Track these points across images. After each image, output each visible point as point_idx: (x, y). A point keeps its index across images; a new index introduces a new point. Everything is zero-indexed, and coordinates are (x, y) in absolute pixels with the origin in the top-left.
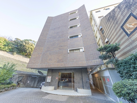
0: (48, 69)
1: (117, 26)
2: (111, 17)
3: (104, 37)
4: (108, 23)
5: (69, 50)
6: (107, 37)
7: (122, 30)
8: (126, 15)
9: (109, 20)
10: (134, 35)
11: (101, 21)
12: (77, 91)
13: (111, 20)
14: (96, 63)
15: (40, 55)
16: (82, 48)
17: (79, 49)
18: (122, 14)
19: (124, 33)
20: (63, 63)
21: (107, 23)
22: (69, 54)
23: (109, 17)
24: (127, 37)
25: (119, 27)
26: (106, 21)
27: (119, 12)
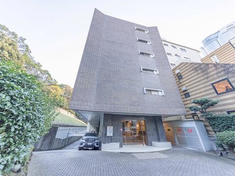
0: (105, 114)
1: (206, 80)
2: (201, 69)
3: (180, 83)
4: (194, 73)
5: (145, 89)
6: (187, 85)
7: (211, 87)
8: (221, 76)
9: (196, 69)
10: (224, 95)
11: (181, 64)
12: (152, 146)
13: (199, 72)
14: (179, 112)
15: (94, 87)
16: (162, 91)
17: (157, 91)
18: (217, 73)
19: (213, 91)
20: (139, 107)
21: (191, 71)
22: (145, 95)
23: (198, 67)
24: (216, 94)
25: (209, 83)
26: (191, 69)
27: (214, 70)
